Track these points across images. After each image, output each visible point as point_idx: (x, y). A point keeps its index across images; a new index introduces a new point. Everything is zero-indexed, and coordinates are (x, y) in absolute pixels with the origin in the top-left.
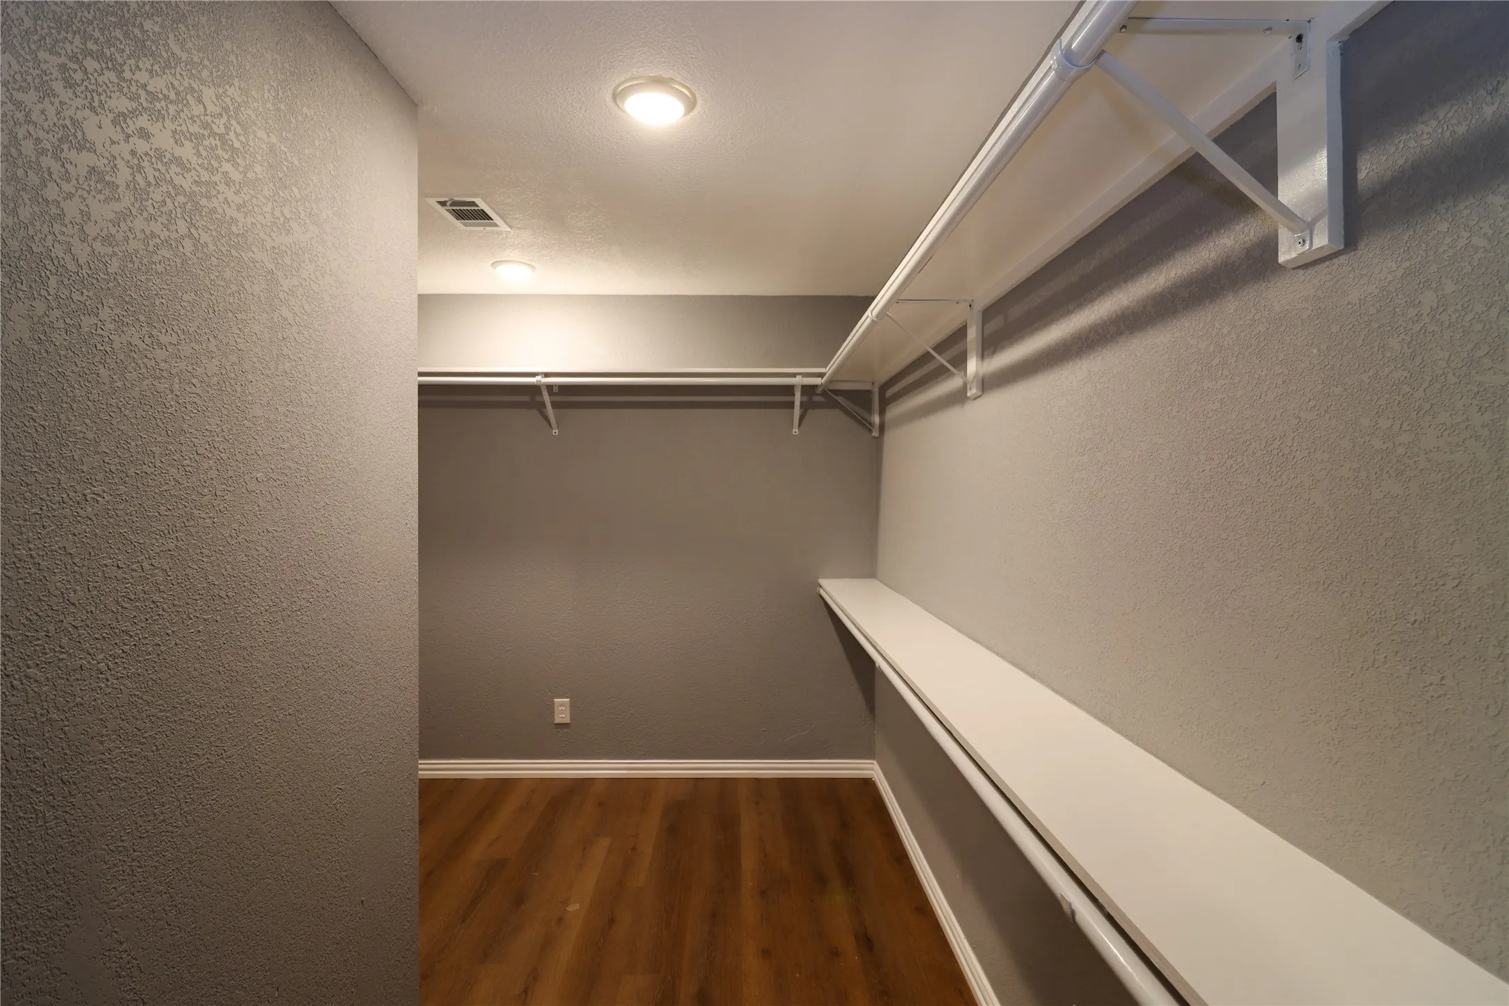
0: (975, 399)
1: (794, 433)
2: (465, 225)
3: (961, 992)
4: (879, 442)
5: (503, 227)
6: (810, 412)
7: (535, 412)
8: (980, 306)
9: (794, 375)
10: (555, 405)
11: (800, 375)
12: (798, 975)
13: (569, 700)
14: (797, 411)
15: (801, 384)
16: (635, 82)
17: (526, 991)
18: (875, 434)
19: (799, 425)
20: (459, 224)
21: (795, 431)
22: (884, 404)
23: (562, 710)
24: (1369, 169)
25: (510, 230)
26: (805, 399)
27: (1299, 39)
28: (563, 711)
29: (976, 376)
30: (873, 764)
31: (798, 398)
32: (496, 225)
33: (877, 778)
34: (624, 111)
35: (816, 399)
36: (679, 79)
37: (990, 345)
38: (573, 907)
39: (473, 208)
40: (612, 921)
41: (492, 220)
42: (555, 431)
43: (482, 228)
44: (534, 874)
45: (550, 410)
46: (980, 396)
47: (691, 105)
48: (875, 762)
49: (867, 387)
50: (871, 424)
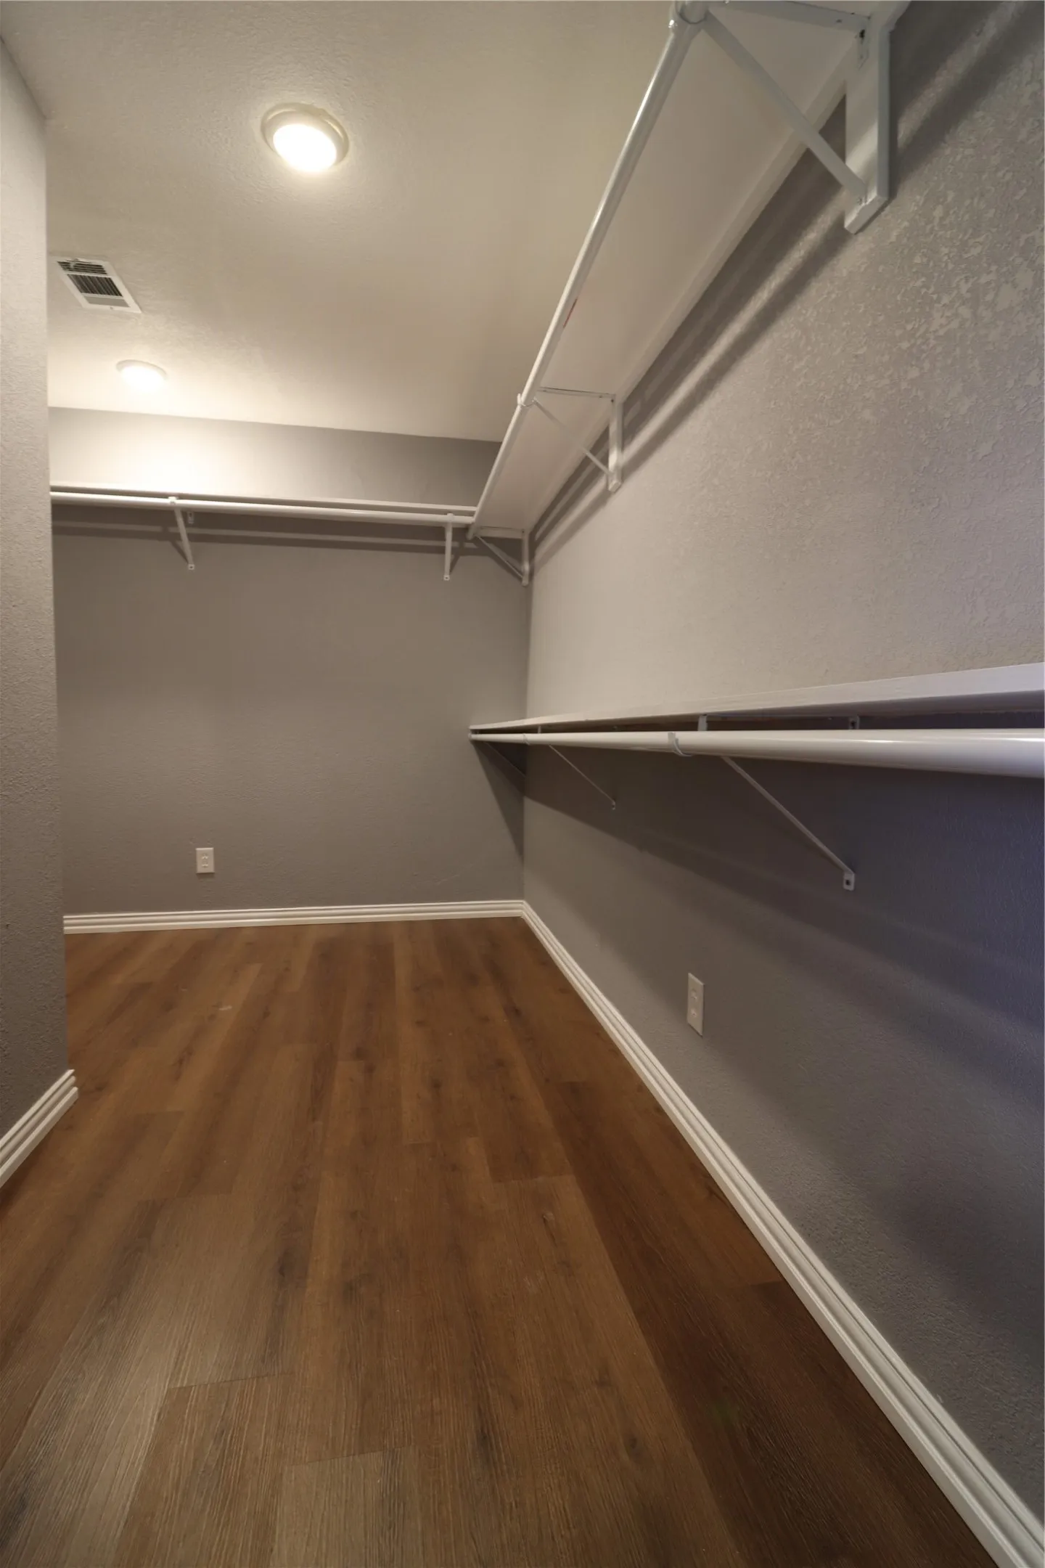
0: (617, 490)
1: (445, 579)
2: (91, 301)
3: (598, 1034)
4: (528, 591)
5: (133, 308)
6: (461, 558)
7: (168, 544)
8: (621, 398)
9: (445, 512)
10: (192, 538)
11: (453, 514)
12: (450, 1034)
13: (211, 849)
14: (448, 556)
15: (453, 523)
16: (287, 110)
17: (181, 1061)
18: (525, 581)
19: (451, 570)
20: (81, 297)
21: (447, 577)
22: (534, 544)
23: (205, 859)
24: (906, 128)
25: (140, 312)
26: (456, 544)
27: (862, 34)
28: (206, 861)
29: (617, 467)
30: (522, 903)
31: (449, 543)
32: (124, 304)
33: (526, 916)
34: (272, 149)
35: (468, 545)
36: (331, 113)
37: (628, 434)
38: (225, 1008)
39: (100, 276)
40: (266, 1014)
41: (120, 295)
42: (191, 566)
43: (107, 307)
44: (183, 990)
45: (186, 544)
46: (620, 487)
47: (343, 149)
48: (524, 902)
49: (517, 536)
50: (522, 573)
